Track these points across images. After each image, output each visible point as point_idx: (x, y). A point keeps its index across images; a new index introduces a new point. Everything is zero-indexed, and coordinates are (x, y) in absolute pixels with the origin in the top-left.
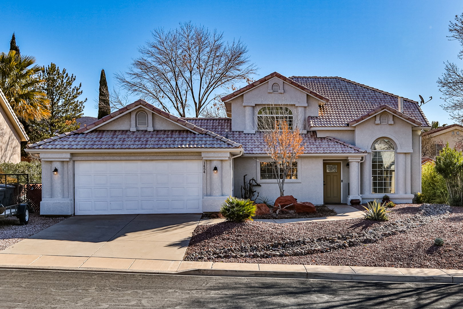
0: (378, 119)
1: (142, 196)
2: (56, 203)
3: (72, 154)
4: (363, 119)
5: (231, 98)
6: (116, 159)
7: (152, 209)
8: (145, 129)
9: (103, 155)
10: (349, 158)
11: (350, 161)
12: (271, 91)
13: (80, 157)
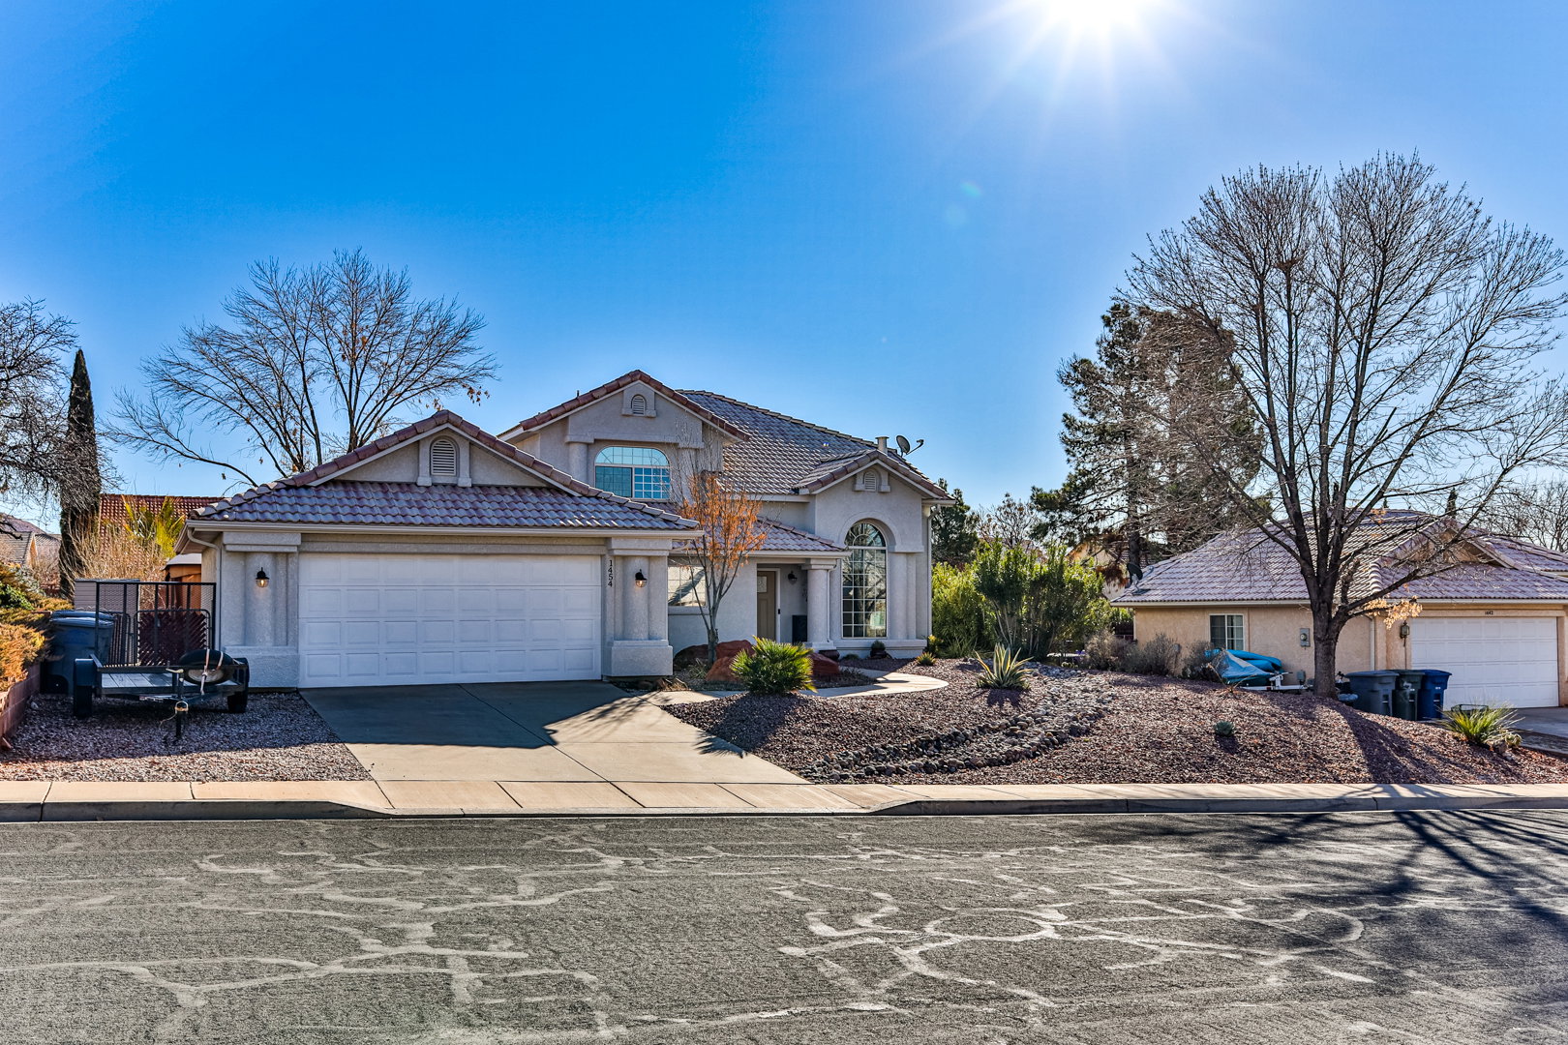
0: (860, 480)
1: (463, 641)
2: (263, 657)
3: (305, 536)
4: (835, 480)
5: (544, 422)
6: (408, 550)
7: (486, 672)
8: (450, 481)
9: (375, 539)
10: (812, 562)
11: (813, 567)
12: (631, 413)
13: (319, 544)
